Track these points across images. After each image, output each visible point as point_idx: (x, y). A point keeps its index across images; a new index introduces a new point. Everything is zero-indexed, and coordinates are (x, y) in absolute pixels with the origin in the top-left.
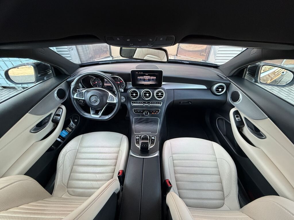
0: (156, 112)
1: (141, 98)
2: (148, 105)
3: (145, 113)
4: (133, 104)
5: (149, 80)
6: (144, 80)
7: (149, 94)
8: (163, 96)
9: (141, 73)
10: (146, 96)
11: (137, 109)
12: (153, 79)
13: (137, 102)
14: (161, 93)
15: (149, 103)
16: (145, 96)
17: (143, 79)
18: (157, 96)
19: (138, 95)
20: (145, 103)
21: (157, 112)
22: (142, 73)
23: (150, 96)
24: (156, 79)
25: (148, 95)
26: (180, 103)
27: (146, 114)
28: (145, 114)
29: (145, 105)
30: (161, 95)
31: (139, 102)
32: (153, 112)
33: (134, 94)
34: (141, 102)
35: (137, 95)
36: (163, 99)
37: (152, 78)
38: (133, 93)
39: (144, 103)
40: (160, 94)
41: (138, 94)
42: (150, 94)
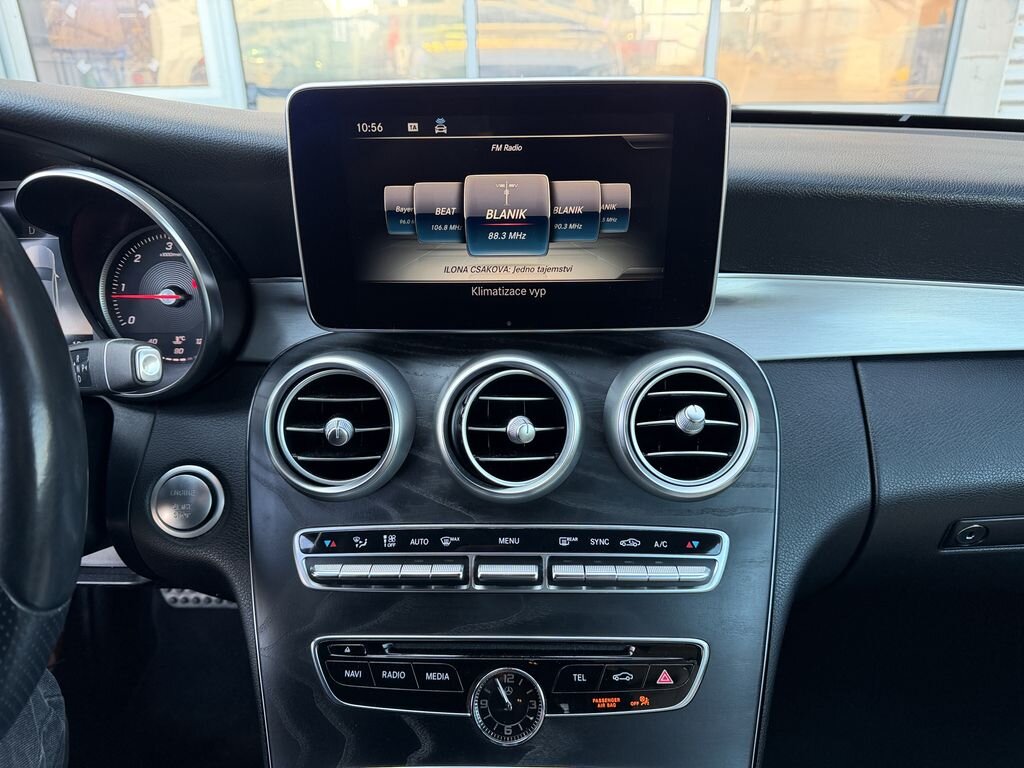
0: (646, 683)
1: (435, 481)
2: (531, 571)
3: (491, 696)
4: (322, 570)
5: (539, 230)
6: (475, 230)
7: (535, 415)
8: (728, 440)
9: (427, 128)
10: (506, 444)
11: (376, 647)
12: (590, 220)
13: (375, 541)
14: (713, 407)
15: (547, 541)
16: (493, 444)
17: (458, 218)
18: (648, 439)
19: (386, 435)
20: (483, 543)
21: (665, 678)
22: (441, 127)
23: (550, 443)
24: (636, 217)
25: (522, 428)
26: (950, 537)
27: (509, 718)
28: (496, 711)
29: (488, 581)
30: (709, 437)
31: (404, 539)
32: (611, 688)
33: (339, 427)
34: (434, 536)
35: (381, 441)
36: (736, 483)
37: (579, 193)
38: (324, 414)
39: (471, 541)
40: (692, 417)
41: (386, 419)
42: (549, 413)
